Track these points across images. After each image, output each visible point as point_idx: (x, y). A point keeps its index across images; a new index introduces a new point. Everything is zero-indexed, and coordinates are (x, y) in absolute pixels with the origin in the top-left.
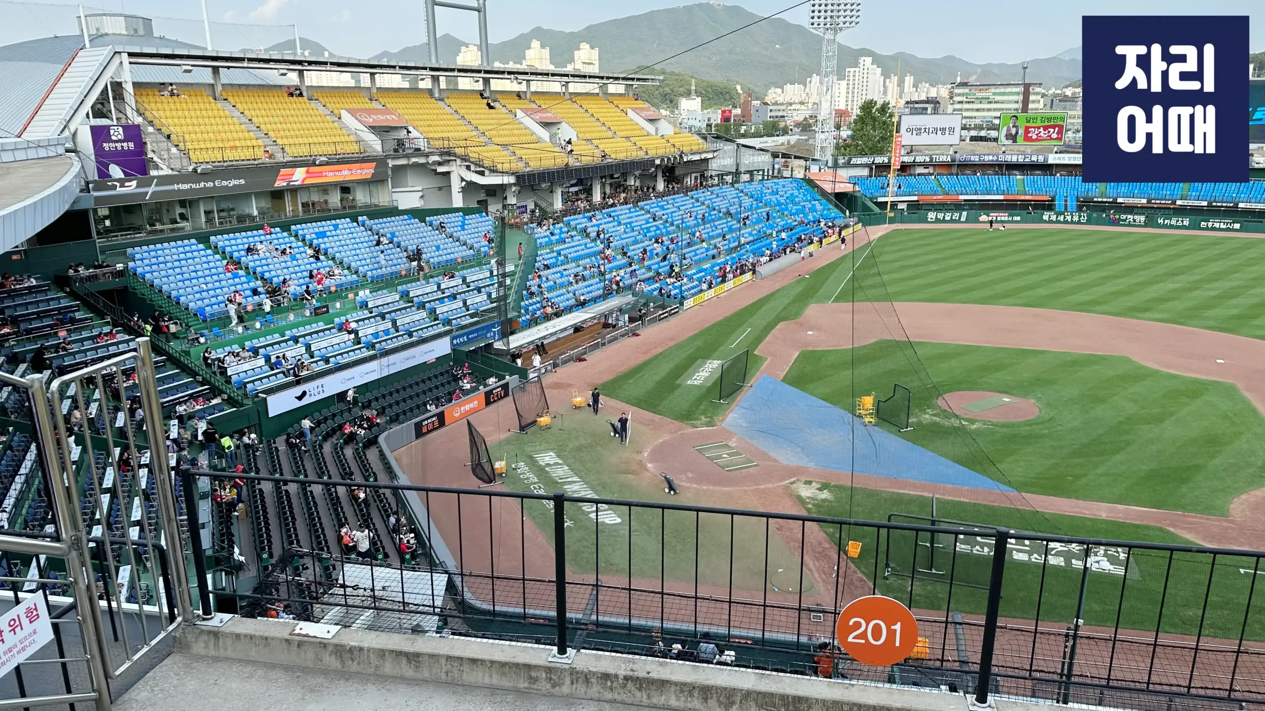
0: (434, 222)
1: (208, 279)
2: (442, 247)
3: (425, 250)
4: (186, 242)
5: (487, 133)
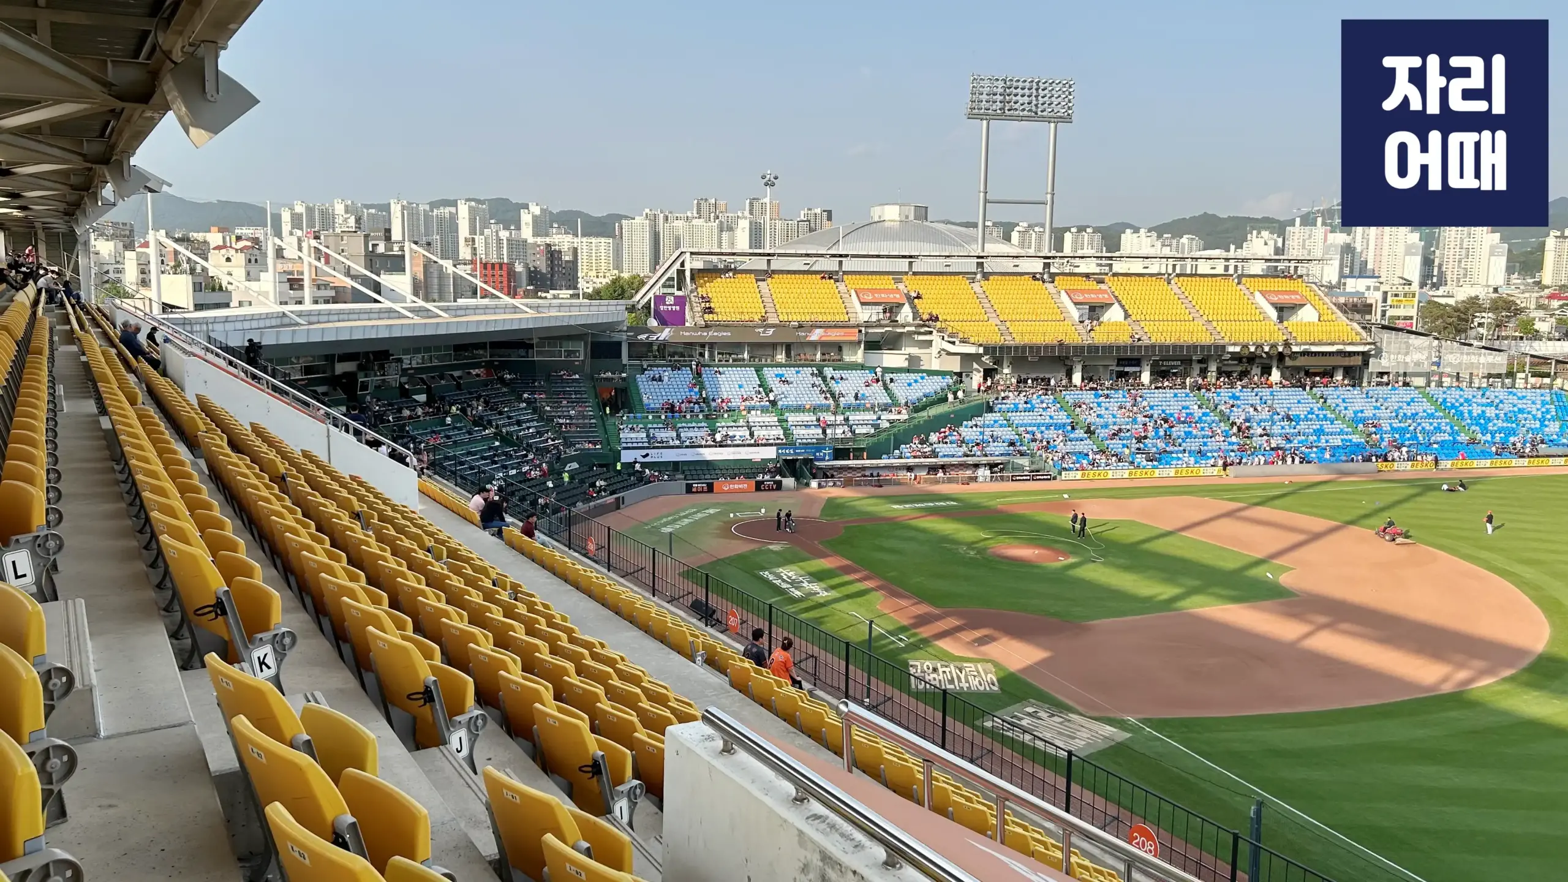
2: (867, 395)
5: (998, 312)
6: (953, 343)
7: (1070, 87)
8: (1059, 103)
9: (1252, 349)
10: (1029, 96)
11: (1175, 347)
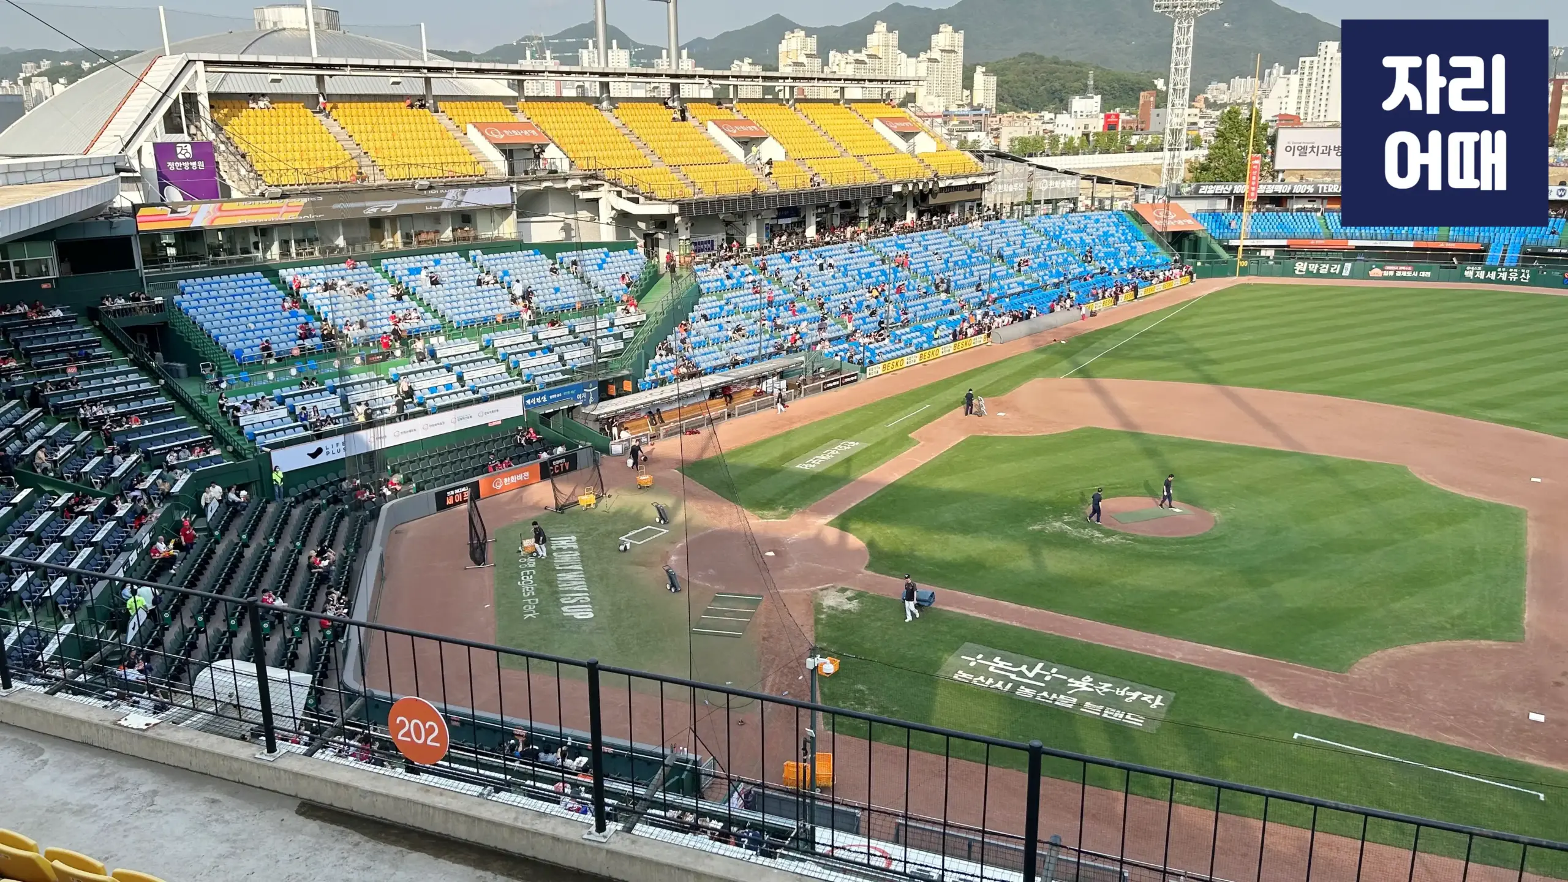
0: (565, 259)
1: (260, 317)
2: (562, 289)
3: (540, 292)
4: (250, 275)
5: (658, 151)
6: (636, 201)
11: (853, 190)
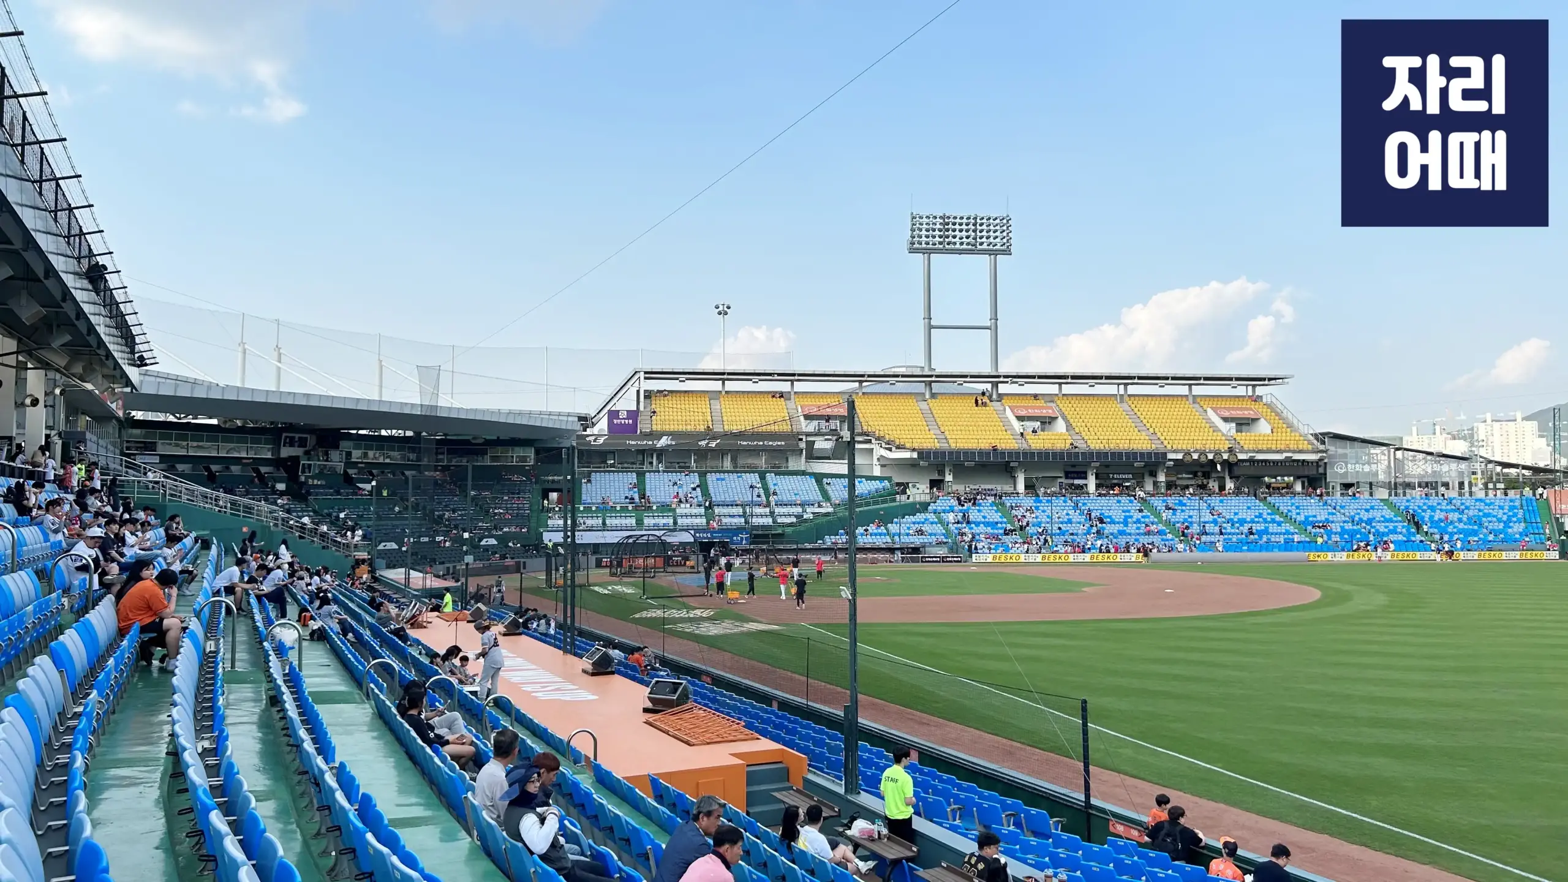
6: (890, 449)
7: (1008, 221)
8: (996, 237)
9: (1195, 456)
10: (967, 231)
11: (1113, 454)
